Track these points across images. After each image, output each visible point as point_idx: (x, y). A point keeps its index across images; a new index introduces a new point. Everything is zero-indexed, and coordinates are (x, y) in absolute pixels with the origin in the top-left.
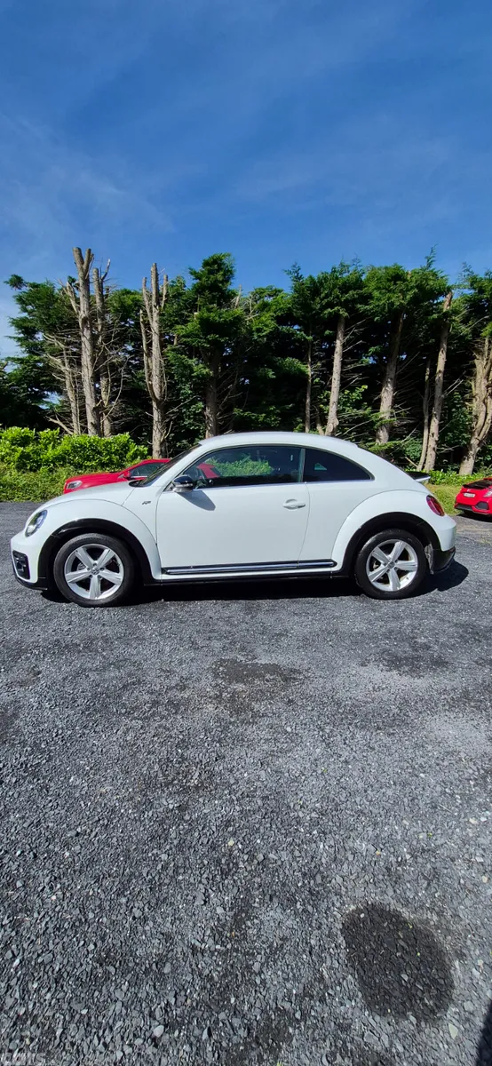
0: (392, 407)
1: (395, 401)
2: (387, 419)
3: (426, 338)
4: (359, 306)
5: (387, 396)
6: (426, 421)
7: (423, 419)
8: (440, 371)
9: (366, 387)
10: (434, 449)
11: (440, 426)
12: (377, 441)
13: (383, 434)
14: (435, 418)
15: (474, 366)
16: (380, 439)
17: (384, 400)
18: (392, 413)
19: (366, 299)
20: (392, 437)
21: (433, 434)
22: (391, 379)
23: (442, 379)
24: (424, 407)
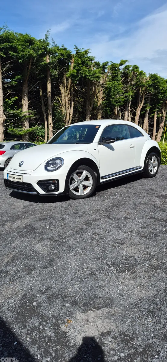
0: (29, 110)
1: (30, 106)
2: (27, 115)
3: (40, 74)
4: (10, 52)
5: (25, 103)
6: (45, 117)
7: (43, 116)
8: (49, 92)
9: (17, 98)
10: (52, 131)
11: (53, 119)
12: (24, 128)
13: (27, 124)
14: (50, 116)
15: (60, 90)
16: (25, 127)
17: (24, 105)
18: (29, 112)
19: (15, 49)
20: (31, 125)
21: (50, 124)
22: (26, 94)
23: (50, 95)
24: (43, 109)
